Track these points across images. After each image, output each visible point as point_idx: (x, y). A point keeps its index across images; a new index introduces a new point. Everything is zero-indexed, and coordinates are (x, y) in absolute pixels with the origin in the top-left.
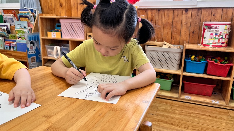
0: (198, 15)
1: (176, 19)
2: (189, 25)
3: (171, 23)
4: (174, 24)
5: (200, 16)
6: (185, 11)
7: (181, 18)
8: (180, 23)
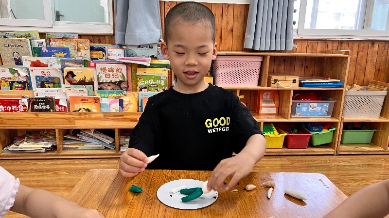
0: (384, 49)
1: (361, 53)
2: (375, 61)
3: (356, 59)
4: (358, 60)
5: (386, 50)
6: (372, 44)
7: (366, 53)
8: (365, 58)
